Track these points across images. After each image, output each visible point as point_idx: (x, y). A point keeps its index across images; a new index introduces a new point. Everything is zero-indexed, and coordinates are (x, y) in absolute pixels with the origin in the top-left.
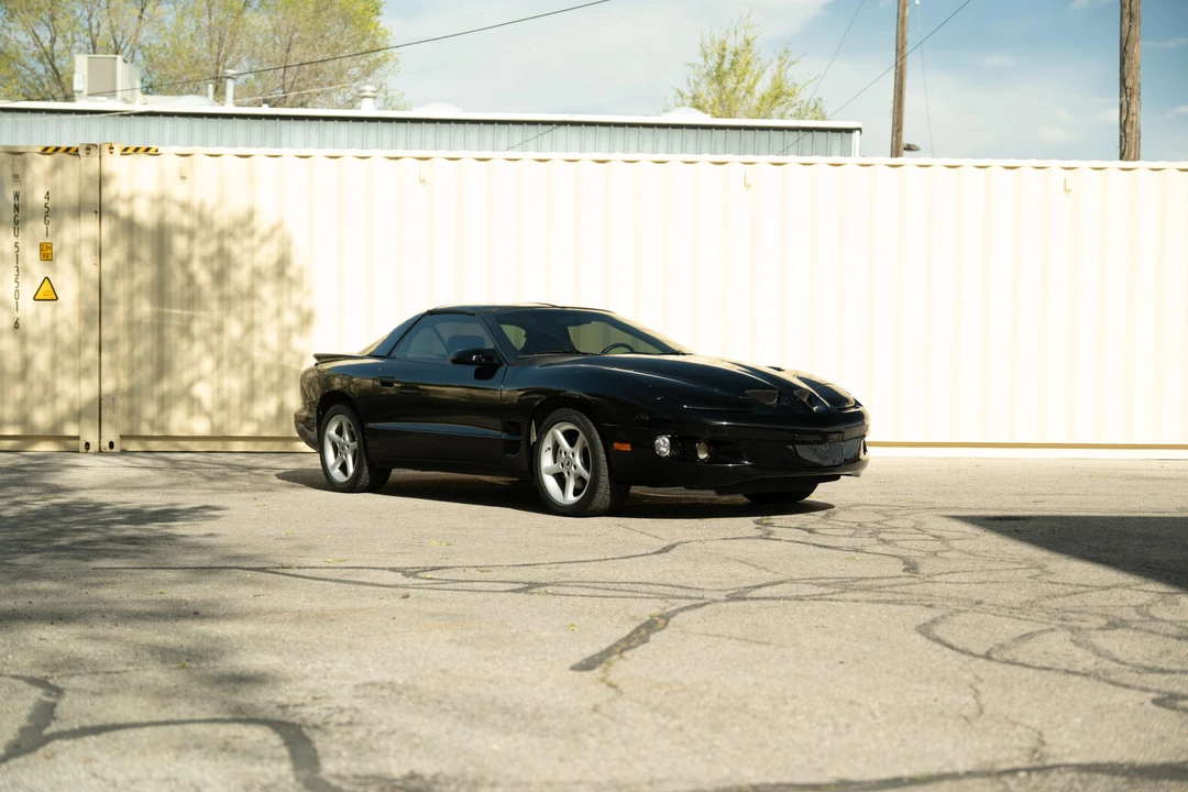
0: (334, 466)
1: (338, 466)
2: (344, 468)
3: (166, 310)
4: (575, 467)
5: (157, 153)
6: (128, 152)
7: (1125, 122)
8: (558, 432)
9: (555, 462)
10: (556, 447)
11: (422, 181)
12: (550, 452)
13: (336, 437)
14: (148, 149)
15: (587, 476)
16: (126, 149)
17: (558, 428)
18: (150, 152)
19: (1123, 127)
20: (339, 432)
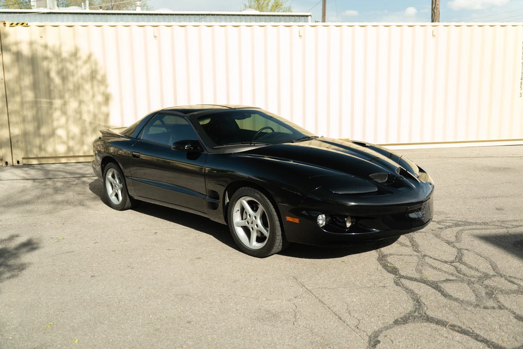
0: (111, 194)
1: (114, 194)
2: (117, 195)
3: (39, 100)
4: (257, 225)
5: (27, 26)
6: (13, 25)
7: (434, 8)
8: (244, 201)
9: (242, 219)
10: (243, 210)
11: (155, 37)
12: (239, 213)
13: (112, 179)
14: (23, 24)
15: (267, 234)
16: (12, 24)
17: (244, 199)
18: (24, 25)
19: (433, 10)
20: (113, 176)
